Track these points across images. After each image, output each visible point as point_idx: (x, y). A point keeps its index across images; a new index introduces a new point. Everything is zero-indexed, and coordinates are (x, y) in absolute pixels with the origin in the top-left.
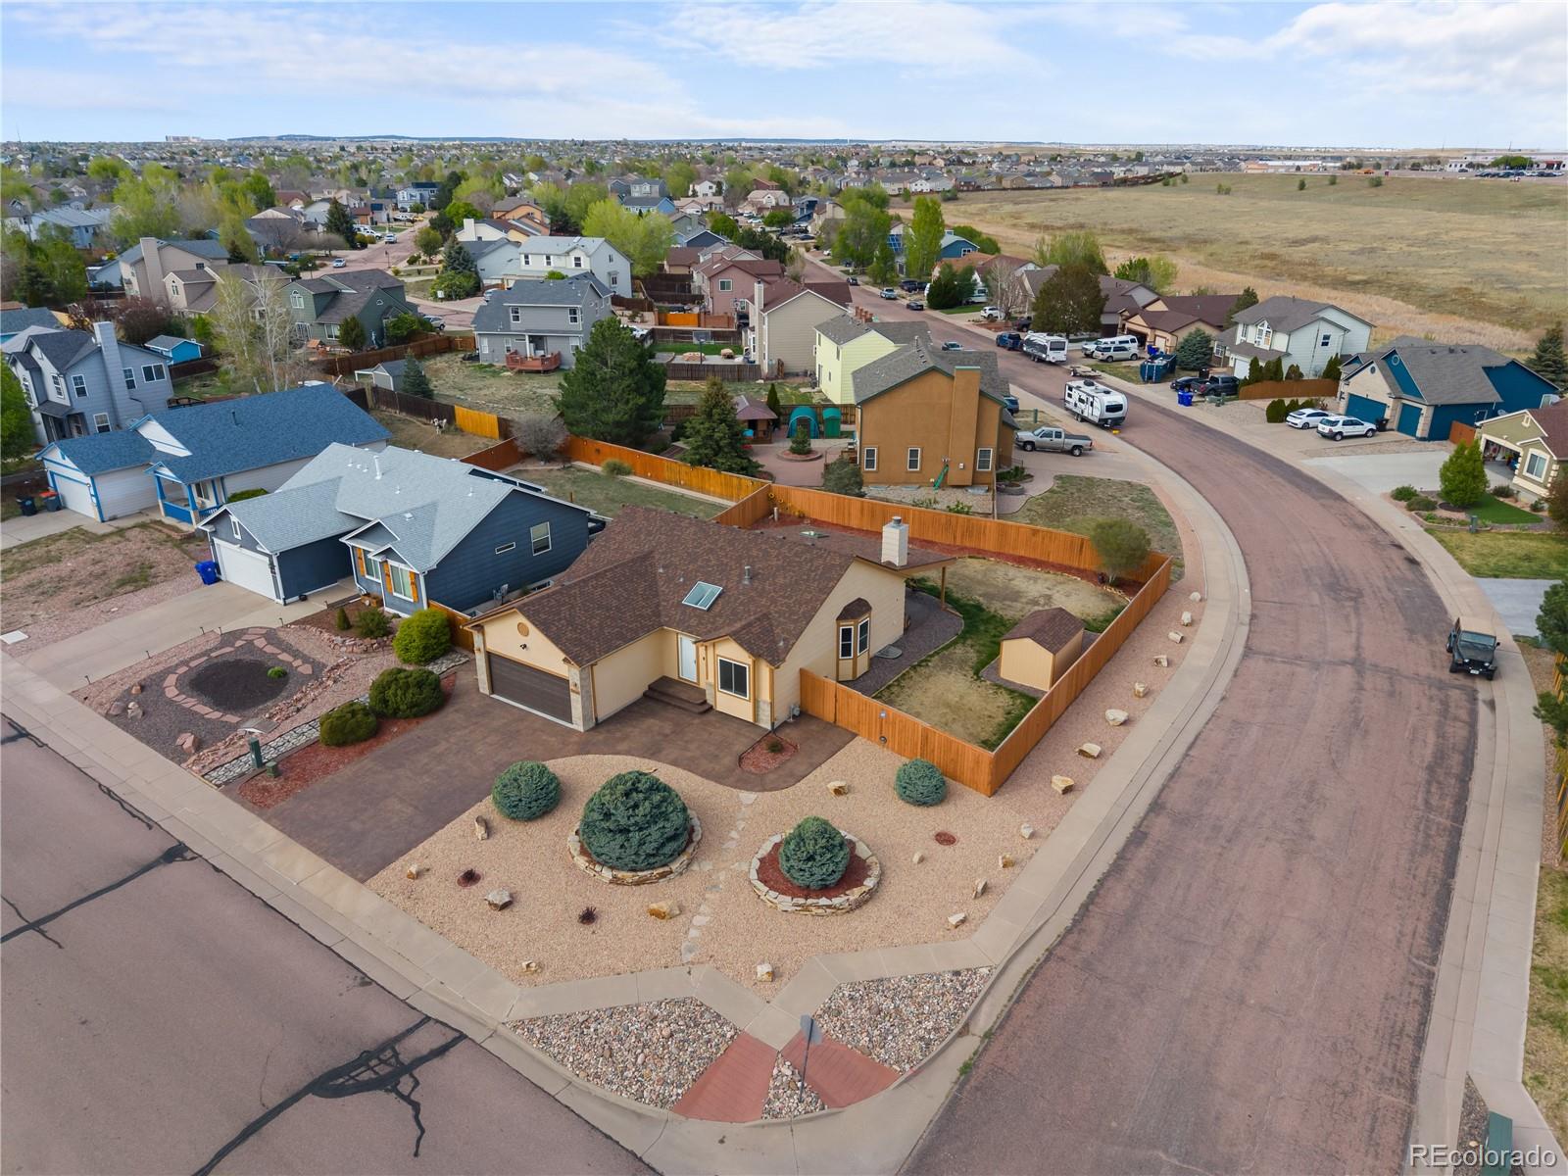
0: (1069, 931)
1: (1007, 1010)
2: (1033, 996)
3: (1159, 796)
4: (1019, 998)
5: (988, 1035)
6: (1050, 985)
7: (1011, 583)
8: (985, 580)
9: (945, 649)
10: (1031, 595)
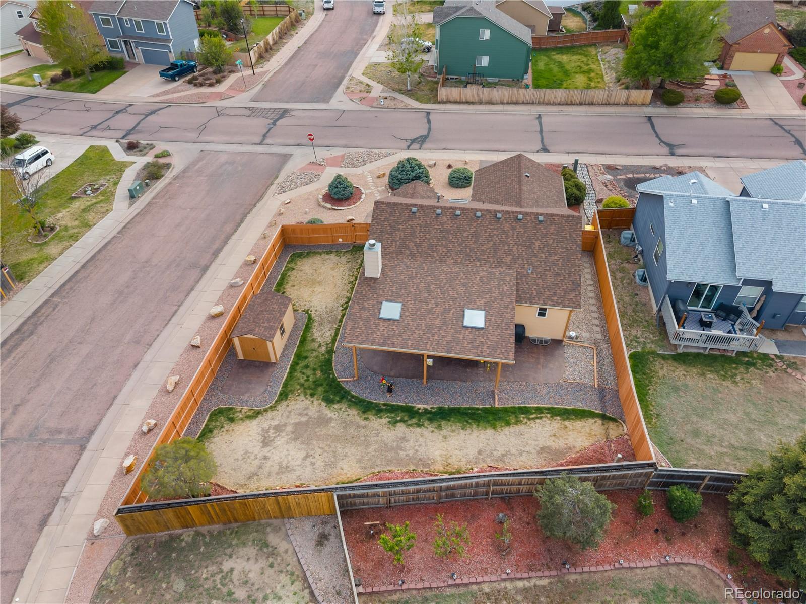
1: (267, 190)
3: (202, 275)
5: (272, 184)
7: (305, 452)
8: (333, 445)
9: (337, 330)
10: (282, 439)
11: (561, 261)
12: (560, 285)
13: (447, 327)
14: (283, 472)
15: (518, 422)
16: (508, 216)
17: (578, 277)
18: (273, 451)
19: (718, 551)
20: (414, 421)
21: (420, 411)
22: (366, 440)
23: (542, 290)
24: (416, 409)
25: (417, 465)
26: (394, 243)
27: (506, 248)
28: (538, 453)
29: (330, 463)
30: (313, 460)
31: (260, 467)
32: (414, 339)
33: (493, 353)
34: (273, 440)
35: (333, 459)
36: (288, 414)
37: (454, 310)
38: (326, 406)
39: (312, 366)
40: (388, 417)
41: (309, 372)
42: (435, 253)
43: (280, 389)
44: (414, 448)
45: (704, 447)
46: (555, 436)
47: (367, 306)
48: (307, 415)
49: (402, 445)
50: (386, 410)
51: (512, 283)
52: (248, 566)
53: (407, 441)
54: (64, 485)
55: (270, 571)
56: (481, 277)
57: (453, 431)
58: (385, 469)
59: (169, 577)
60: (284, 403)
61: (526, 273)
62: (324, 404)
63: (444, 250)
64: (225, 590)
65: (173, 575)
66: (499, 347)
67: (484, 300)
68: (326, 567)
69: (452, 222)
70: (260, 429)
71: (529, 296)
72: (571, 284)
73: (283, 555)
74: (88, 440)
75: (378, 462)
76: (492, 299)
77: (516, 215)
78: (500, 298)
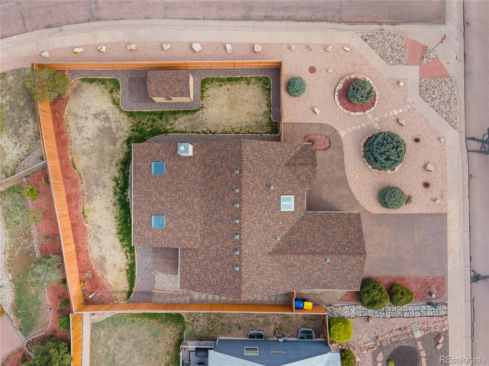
0: (327, 21)
1: (368, 24)
2: (359, 19)
4: (362, 23)
5: (380, 24)
6: (353, 17)
7: (91, 138)
8: (97, 151)
9: (185, 132)
10: (99, 124)
11: (208, 280)
12: (193, 277)
13: (150, 205)
14: (78, 130)
15: (123, 246)
16: (237, 243)
17: (198, 290)
18: (91, 121)
19: (55, 332)
20: (118, 191)
21: (126, 193)
22: (102, 167)
23: (189, 265)
24: (127, 190)
25: (87, 196)
26: (212, 161)
27: (214, 242)
28: (101, 256)
29: (85, 152)
30: (86, 143)
31: (81, 118)
32: (140, 186)
33: (136, 233)
34: (98, 119)
35: (88, 153)
36: (117, 121)
37: (164, 208)
38: (124, 140)
39: (155, 124)
40: (120, 176)
41: (149, 123)
42: (207, 191)
43: (136, 111)
44: (98, 192)
45: (112, 341)
46: (115, 265)
47: (160, 152)
48: (118, 131)
49: (100, 187)
50: (125, 174)
51: (188, 245)
52: (31, 130)
53: (103, 189)
54: (67, 24)
55: (30, 139)
56: (191, 225)
57: (113, 212)
58: (83, 180)
59: (25, 97)
60: (125, 116)
61: (199, 255)
62: (126, 139)
63: (210, 198)
64: (22, 123)
65: (26, 99)
66: (141, 238)
67: (173, 227)
68: (33, 163)
69: (230, 201)
70: (105, 109)
71: (185, 256)
72: (194, 284)
73: (37, 143)
74: (94, 21)
75: (87, 176)
76: (175, 233)
77: (239, 250)
78: (176, 238)
